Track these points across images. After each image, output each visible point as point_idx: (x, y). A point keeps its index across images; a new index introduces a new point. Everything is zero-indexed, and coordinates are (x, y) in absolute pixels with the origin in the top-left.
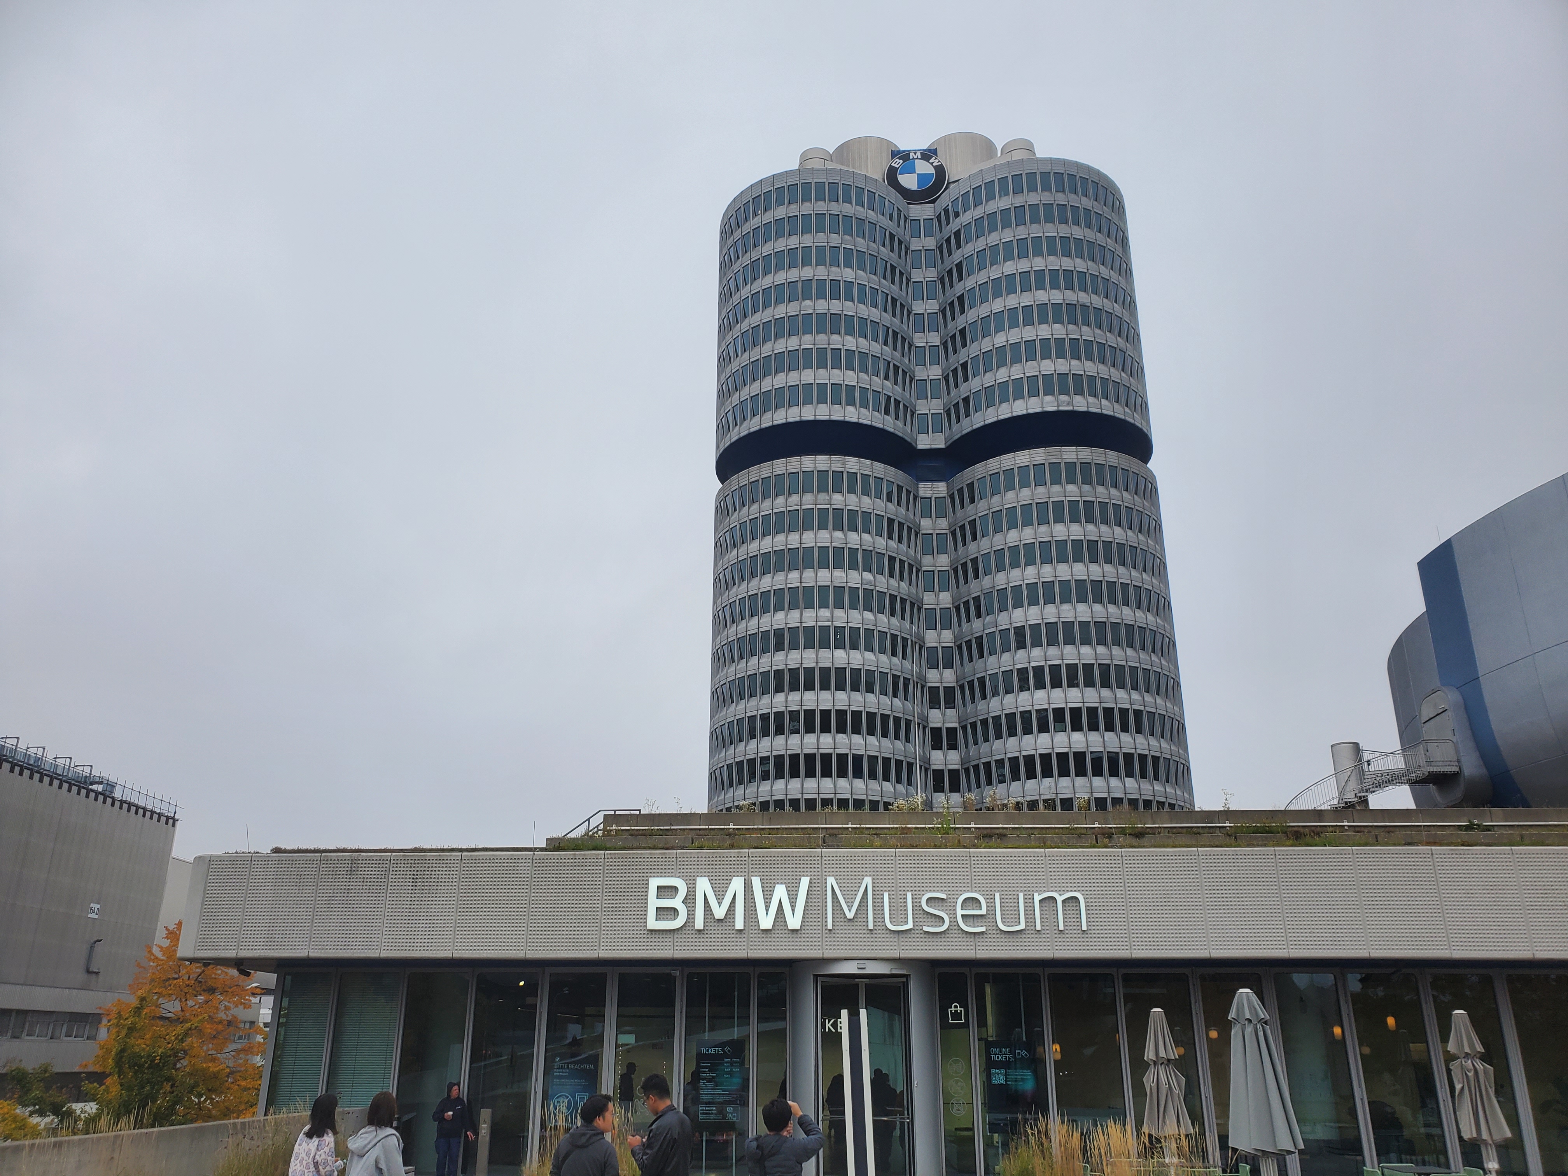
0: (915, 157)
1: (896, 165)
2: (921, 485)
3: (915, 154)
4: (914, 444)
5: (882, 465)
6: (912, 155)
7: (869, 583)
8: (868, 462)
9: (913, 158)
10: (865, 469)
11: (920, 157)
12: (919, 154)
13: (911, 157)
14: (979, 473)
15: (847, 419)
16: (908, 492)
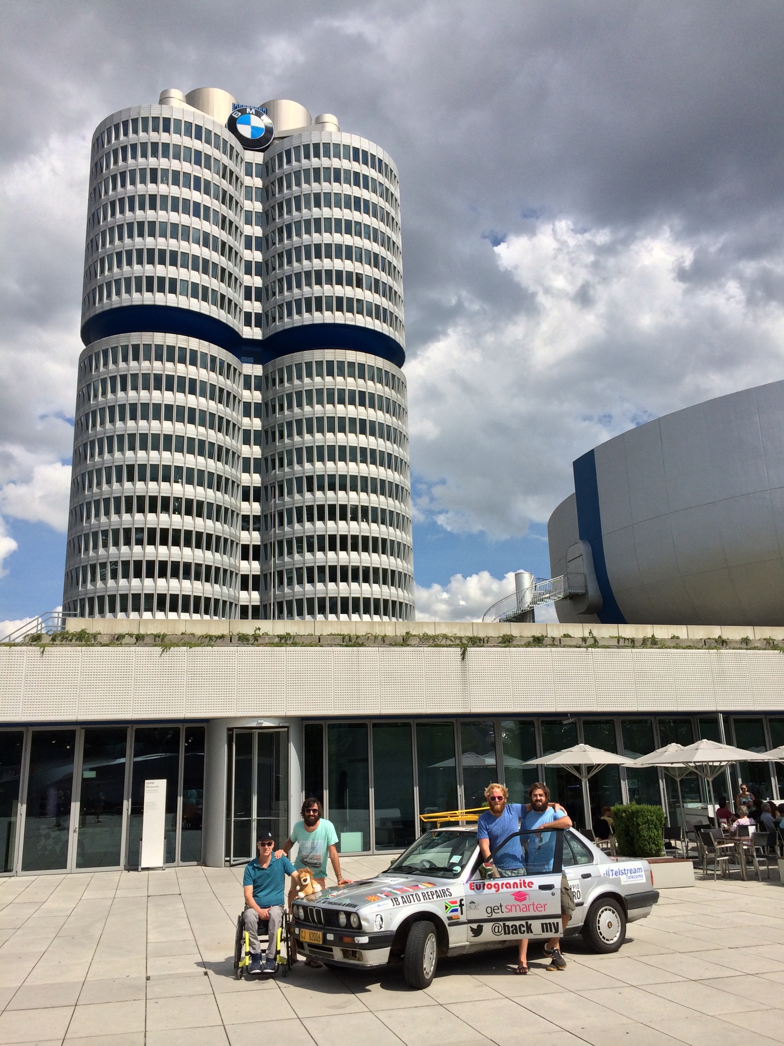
0: (251, 112)
1: (235, 116)
2: (245, 365)
3: (251, 109)
4: (241, 335)
5: (216, 347)
6: (248, 110)
7: (202, 435)
8: (206, 343)
9: (249, 113)
10: (203, 348)
11: (254, 113)
12: (253, 111)
13: (248, 112)
14: (287, 362)
15: (191, 309)
16: (235, 369)
